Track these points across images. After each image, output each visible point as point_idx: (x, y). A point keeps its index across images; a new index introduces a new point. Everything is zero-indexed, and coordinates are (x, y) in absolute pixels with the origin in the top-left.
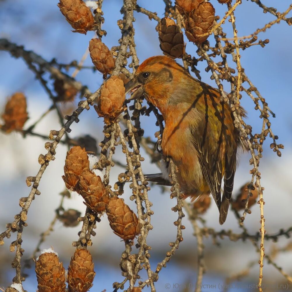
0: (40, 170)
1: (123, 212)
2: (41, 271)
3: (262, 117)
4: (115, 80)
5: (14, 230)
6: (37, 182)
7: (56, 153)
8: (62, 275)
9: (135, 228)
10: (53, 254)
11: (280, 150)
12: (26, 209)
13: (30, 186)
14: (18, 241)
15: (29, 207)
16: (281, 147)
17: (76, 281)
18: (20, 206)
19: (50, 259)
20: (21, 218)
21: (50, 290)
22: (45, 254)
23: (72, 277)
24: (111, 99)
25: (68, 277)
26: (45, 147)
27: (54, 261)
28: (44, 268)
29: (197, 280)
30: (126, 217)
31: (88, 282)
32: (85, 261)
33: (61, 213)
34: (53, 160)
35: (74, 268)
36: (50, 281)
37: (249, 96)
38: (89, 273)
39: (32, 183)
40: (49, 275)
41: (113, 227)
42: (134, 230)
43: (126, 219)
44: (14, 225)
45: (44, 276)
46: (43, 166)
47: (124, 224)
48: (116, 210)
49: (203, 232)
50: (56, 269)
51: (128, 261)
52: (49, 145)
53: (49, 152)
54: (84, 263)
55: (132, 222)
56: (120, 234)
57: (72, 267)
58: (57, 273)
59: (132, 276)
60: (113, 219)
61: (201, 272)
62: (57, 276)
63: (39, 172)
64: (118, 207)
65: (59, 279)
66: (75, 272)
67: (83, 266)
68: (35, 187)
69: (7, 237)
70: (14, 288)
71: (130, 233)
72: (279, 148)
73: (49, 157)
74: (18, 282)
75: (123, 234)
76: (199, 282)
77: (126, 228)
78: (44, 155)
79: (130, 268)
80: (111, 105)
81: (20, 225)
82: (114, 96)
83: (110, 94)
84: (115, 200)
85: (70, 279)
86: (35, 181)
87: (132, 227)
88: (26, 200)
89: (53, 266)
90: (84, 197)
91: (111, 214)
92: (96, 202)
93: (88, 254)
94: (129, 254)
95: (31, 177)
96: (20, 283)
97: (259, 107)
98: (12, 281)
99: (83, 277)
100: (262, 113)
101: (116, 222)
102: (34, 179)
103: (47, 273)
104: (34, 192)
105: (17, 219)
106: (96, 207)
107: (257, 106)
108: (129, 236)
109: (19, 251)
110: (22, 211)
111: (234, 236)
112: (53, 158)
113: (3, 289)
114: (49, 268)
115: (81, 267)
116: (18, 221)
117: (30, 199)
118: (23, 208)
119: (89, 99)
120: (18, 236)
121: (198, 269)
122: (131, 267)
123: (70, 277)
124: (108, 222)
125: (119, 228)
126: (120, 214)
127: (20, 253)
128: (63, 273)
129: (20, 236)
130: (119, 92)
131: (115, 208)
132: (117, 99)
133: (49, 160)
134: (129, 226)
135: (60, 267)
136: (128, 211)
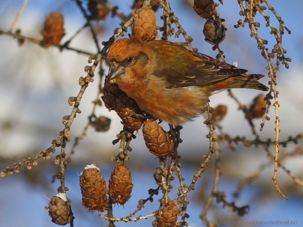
0: (81, 91)
1: (157, 133)
2: (85, 185)
3: (272, 33)
4: (147, 11)
5: (58, 145)
6: (78, 102)
7: (94, 75)
8: (104, 189)
9: (169, 147)
10: (95, 170)
11: (288, 62)
12: (68, 127)
13: (72, 105)
14: (62, 155)
15: (71, 124)
16: (288, 60)
17: (117, 193)
18: (63, 123)
19: (92, 174)
20: (64, 135)
21: (93, 202)
22: (88, 170)
23: (113, 190)
24: (144, 29)
25: (109, 190)
26: (85, 70)
27: (96, 176)
28: (87, 182)
29: (214, 180)
30: (161, 138)
31: (127, 195)
32: (124, 176)
33: (93, 119)
34: (92, 81)
35: (114, 182)
36: (93, 194)
37: (261, 14)
38: (128, 186)
39: (74, 103)
40: (92, 189)
41: (148, 146)
42: (168, 149)
43: (161, 140)
44: (59, 142)
45: (88, 190)
46: (83, 88)
47: (159, 144)
48: (152, 131)
49: (220, 138)
50: (98, 183)
51: (162, 177)
52: (88, 69)
53: (88, 75)
54: (123, 177)
55: (165, 142)
56: (155, 153)
57: (113, 181)
58: (99, 186)
59: (166, 190)
60: (149, 139)
61: (217, 174)
62: (99, 190)
63: (79, 93)
64: (153, 129)
65: (102, 192)
66: (115, 186)
67: (122, 180)
68: (76, 106)
69: (52, 152)
70: (59, 198)
71: (164, 151)
72: (287, 61)
73: (89, 79)
74: (62, 192)
75: (158, 153)
76: (216, 182)
77: (161, 148)
78: (84, 78)
79: (165, 183)
80: (144, 34)
81: (63, 141)
82: (146, 26)
83: (143, 23)
84: (151, 123)
85: (111, 192)
86: (76, 101)
87: (166, 146)
88: (68, 118)
89: (96, 180)
90: (121, 118)
91: (147, 135)
92: (132, 122)
93: (127, 169)
94: (163, 170)
95: (73, 97)
96: (64, 193)
97: (270, 24)
98: (57, 191)
99: (122, 190)
100: (272, 30)
101: (151, 143)
102: (75, 99)
103: (90, 187)
104: (76, 111)
105: (60, 135)
106: (133, 126)
107: (268, 23)
108: (163, 154)
109: (62, 164)
110: (65, 128)
111: (248, 141)
112: (92, 80)
113: (49, 198)
114: (92, 182)
115: (120, 181)
116: (62, 138)
117: (72, 117)
118: (66, 126)
119: (124, 27)
120: (61, 150)
121: (215, 171)
122: (165, 181)
123: (111, 190)
124: (144, 142)
125: (154, 147)
126: (155, 135)
127: (64, 166)
128: (104, 186)
129: (64, 150)
130: (151, 22)
131: (151, 130)
132: (150, 28)
133: (88, 82)
134: (163, 145)
135: (102, 181)
136: (161, 132)
